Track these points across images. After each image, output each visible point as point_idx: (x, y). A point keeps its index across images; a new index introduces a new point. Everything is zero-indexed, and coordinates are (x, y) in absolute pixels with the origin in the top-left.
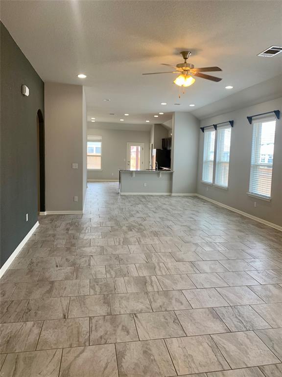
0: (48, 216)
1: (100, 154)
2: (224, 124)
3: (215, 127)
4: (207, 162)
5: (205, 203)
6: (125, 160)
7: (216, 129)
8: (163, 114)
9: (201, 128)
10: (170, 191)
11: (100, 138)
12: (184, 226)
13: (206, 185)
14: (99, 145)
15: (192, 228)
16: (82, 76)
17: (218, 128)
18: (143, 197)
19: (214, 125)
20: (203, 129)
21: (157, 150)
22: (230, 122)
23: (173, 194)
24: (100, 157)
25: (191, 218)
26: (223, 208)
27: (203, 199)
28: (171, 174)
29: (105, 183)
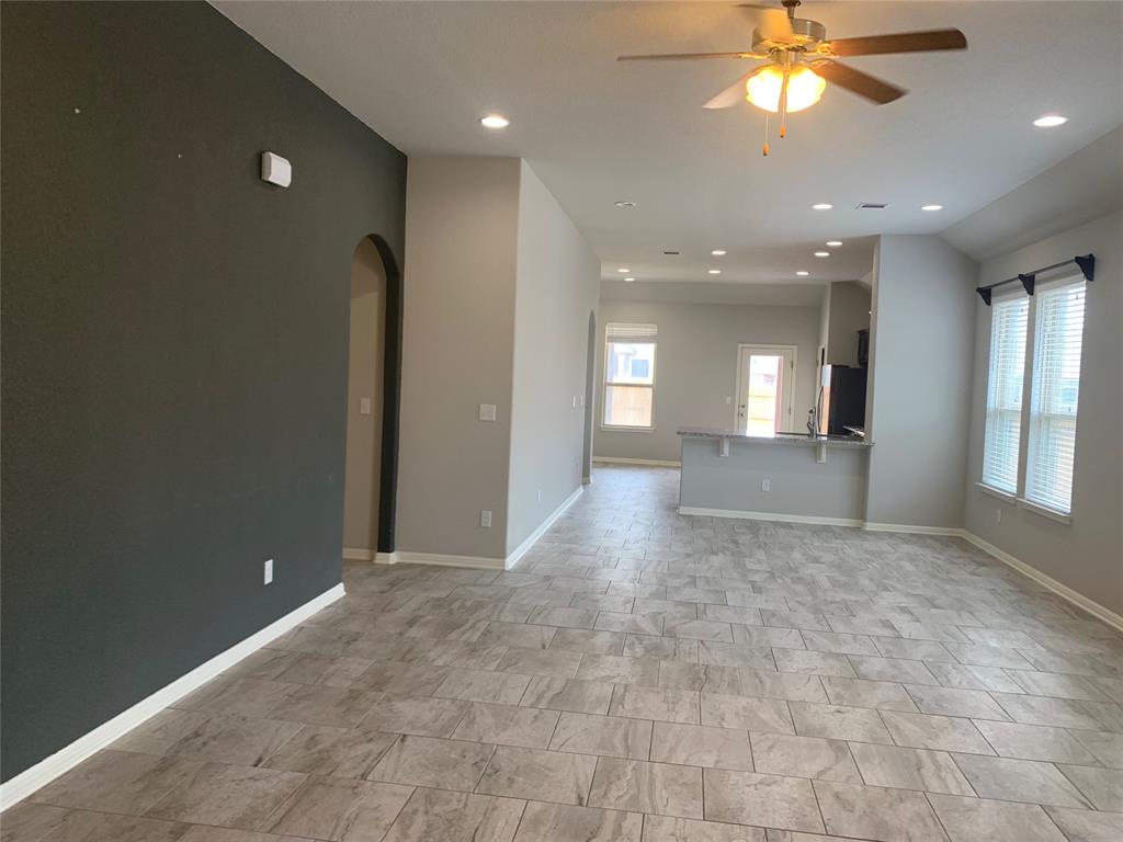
0: (399, 566)
1: (649, 380)
2: (1057, 273)
3: (1029, 283)
4: (1001, 413)
5: (982, 569)
6: (729, 400)
7: (1031, 292)
8: (839, 244)
9: (979, 290)
10: (860, 512)
11: (651, 330)
12: (838, 656)
13: (994, 498)
14: (647, 352)
15: (864, 669)
16: (494, 122)
17: (1037, 288)
18: (754, 527)
19: (1021, 277)
20: (986, 295)
21: (833, 366)
22: (1078, 260)
23: (870, 526)
24: (650, 391)
25: (887, 624)
26: (1049, 596)
27: (980, 552)
28: (864, 453)
29: (656, 471)
